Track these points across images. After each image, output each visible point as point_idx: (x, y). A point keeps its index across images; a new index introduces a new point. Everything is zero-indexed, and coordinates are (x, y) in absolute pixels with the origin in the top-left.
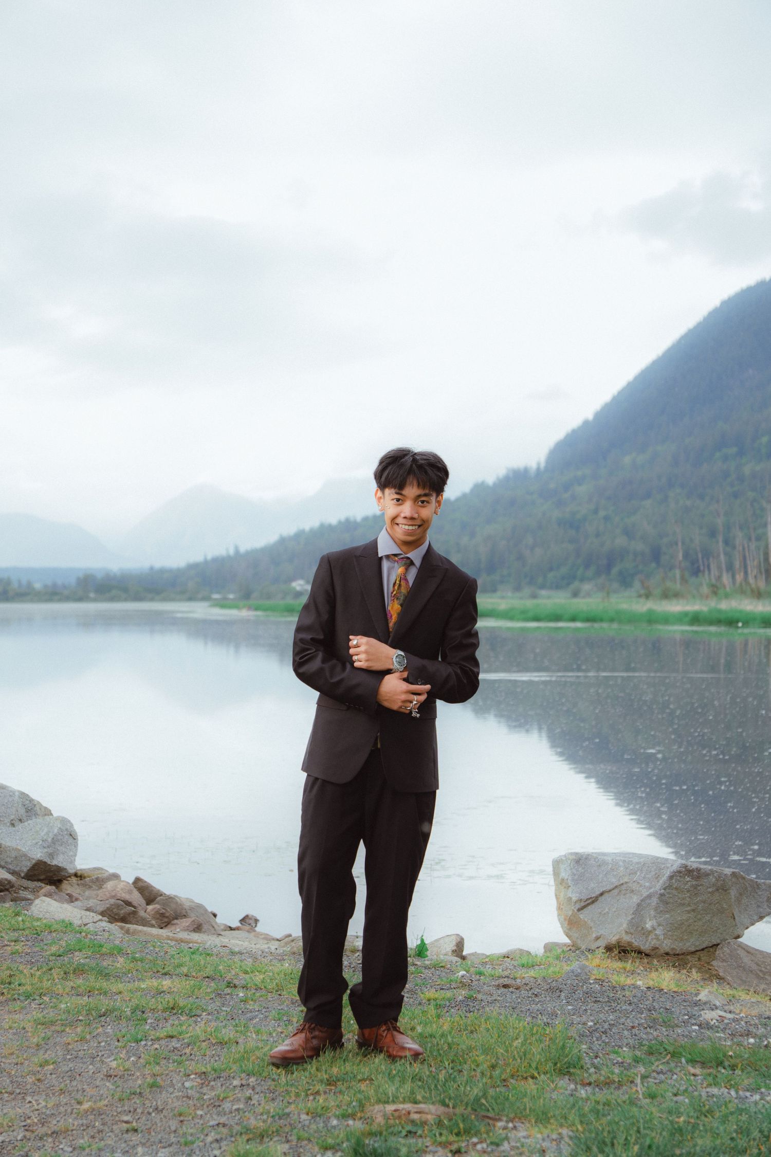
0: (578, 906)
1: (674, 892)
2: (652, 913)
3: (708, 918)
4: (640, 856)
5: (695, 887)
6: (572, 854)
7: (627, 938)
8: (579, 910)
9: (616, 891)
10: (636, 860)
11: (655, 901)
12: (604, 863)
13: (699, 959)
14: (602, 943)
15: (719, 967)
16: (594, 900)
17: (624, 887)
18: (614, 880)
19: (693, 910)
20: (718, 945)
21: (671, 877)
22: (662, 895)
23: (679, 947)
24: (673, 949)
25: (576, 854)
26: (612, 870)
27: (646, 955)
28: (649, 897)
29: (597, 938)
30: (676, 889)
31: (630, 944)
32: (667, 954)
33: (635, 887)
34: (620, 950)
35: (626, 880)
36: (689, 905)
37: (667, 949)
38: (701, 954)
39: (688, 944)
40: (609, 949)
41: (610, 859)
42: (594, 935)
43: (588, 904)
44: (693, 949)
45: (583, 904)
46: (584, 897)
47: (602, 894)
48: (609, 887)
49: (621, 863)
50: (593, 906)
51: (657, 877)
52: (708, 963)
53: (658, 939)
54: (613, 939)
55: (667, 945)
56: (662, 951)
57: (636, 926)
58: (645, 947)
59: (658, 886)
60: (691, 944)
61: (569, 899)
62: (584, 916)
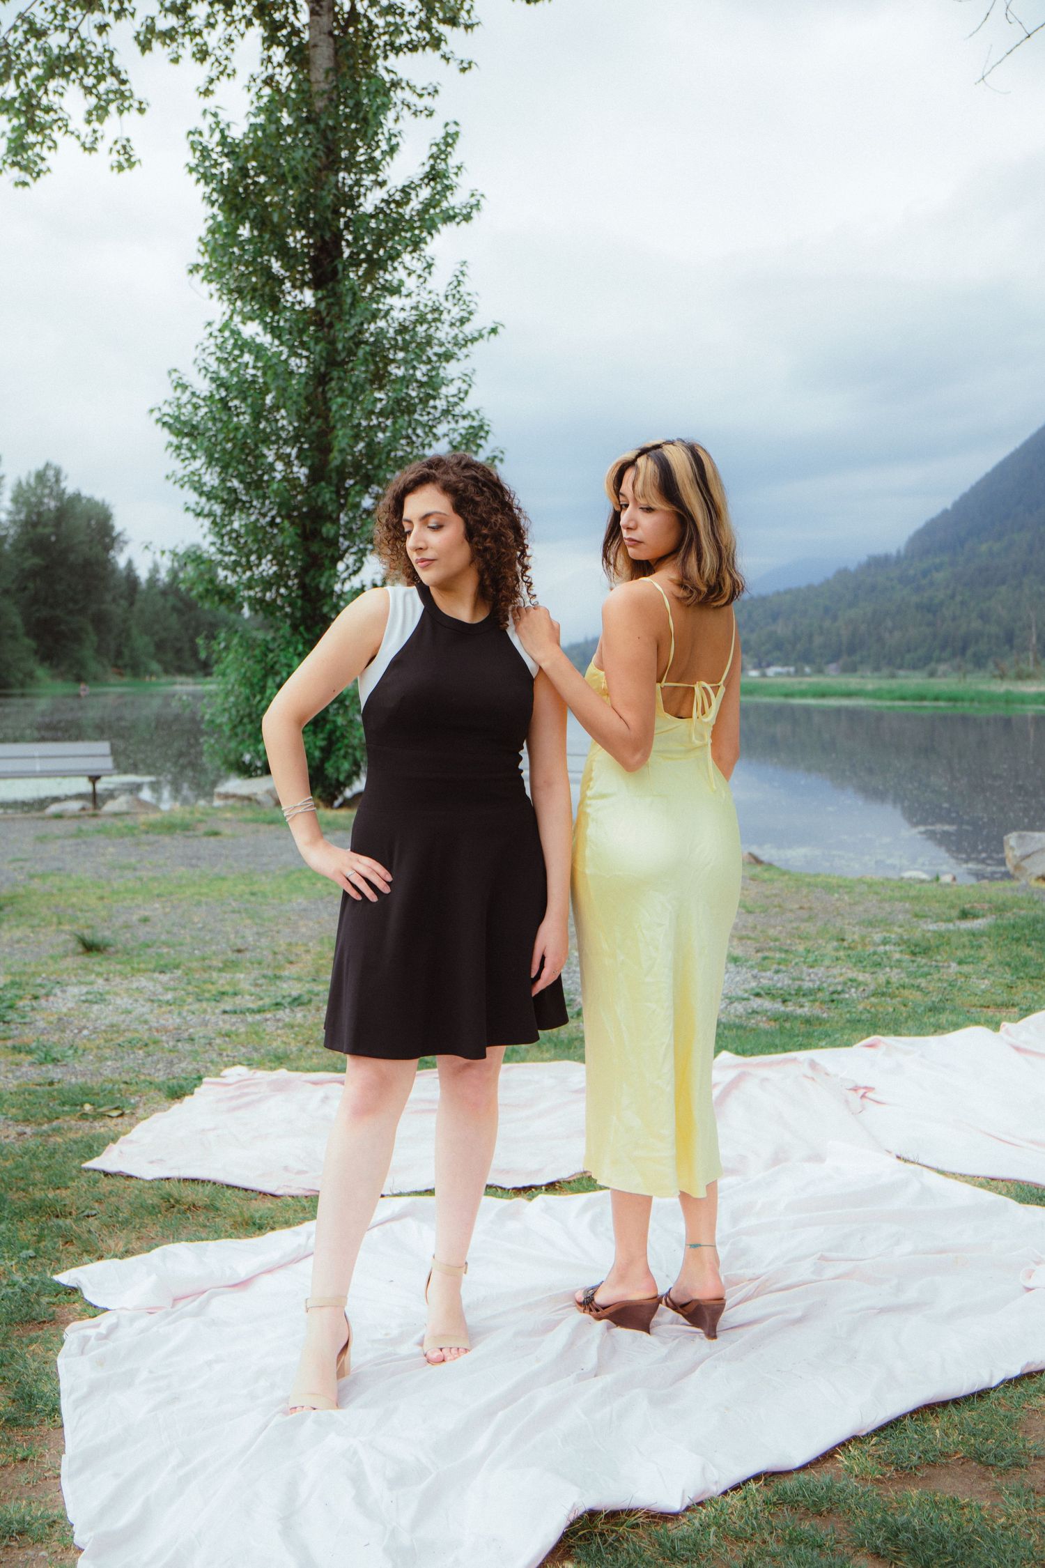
0: (1020, 859)
8: (1021, 861)
14: (1035, 876)
16: (1029, 856)
18: (1040, 846)
29: (1031, 874)
42: (1029, 873)
43: (1026, 858)
45: (1023, 858)
46: (1024, 854)
47: (1033, 853)
48: (1037, 849)
50: (1028, 858)
54: (1040, 874)
61: (1015, 856)
62: (1024, 864)
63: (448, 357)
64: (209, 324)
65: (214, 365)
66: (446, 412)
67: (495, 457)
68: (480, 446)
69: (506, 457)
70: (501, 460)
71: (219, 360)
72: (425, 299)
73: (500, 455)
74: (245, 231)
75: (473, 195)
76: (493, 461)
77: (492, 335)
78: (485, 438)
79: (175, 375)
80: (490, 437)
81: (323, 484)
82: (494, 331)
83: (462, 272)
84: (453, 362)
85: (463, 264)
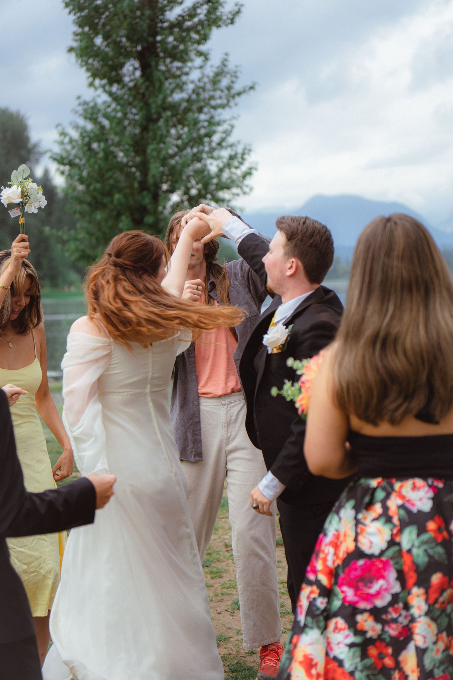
63: (223, 106)
64: (79, 98)
65: (81, 122)
66: (219, 144)
70: (256, 169)
71: (86, 118)
72: (210, 71)
74: (99, 41)
75: (236, 5)
77: (252, 90)
79: (60, 128)
80: (252, 154)
81: (145, 193)
82: (252, 88)
83: (226, 60)
84: (227, 109)
85: (226, 54)
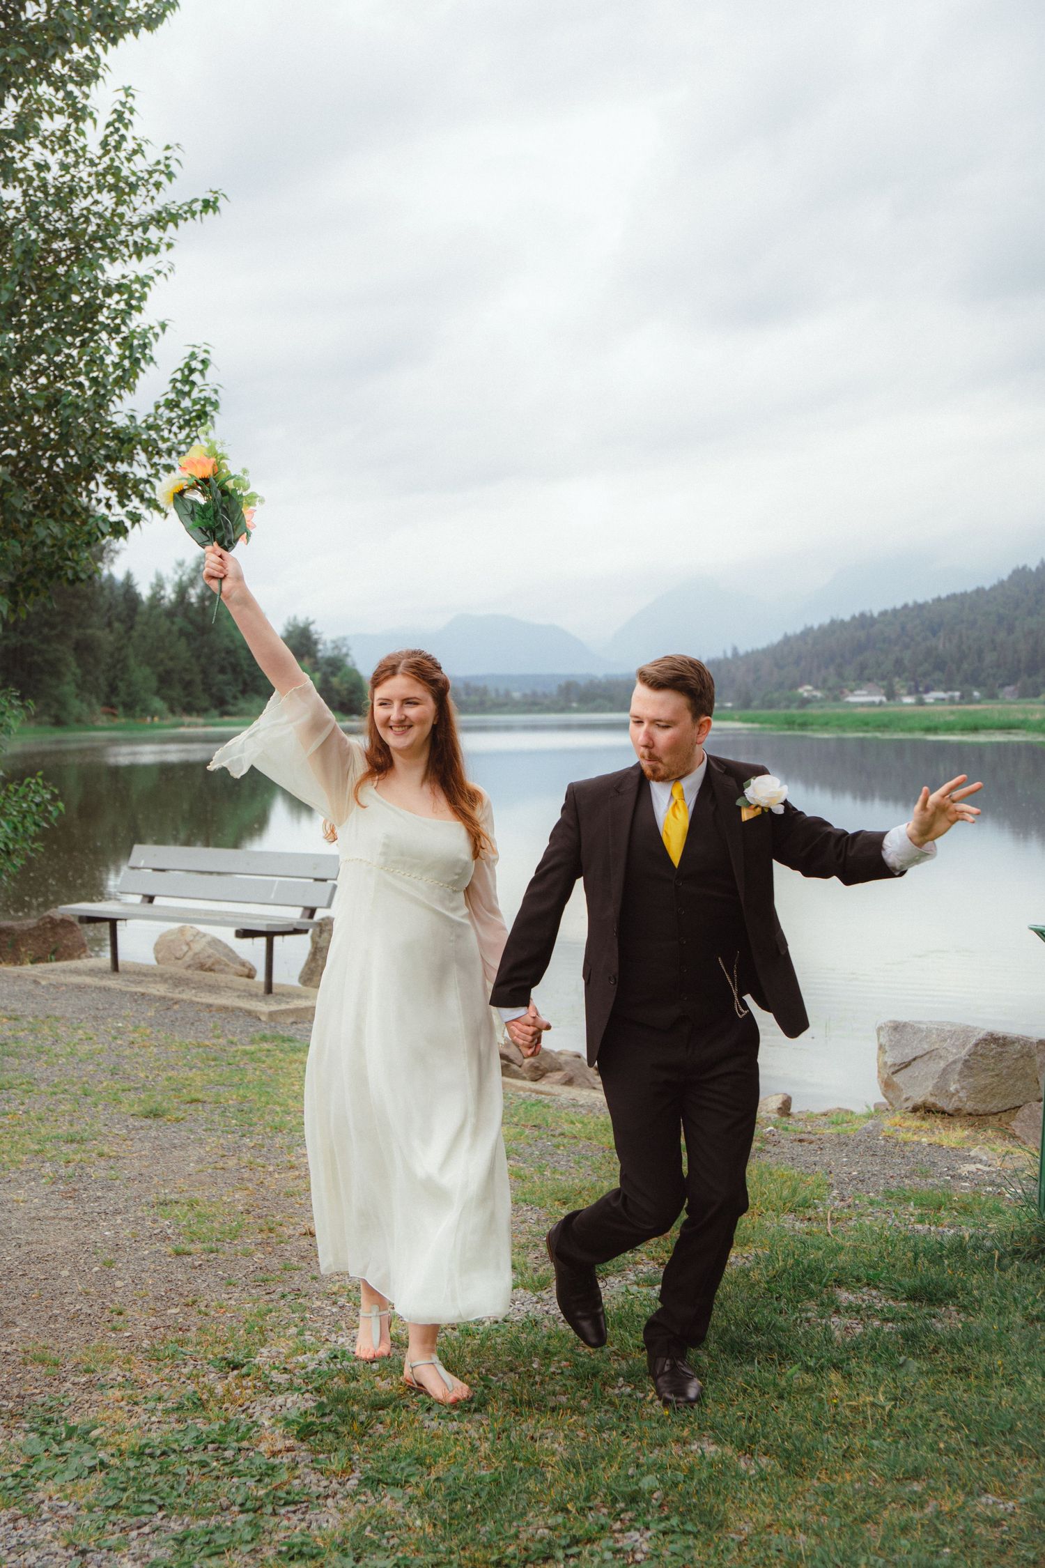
0: (893, 1070)
1: (979, 1058)
2: (956, 1077)
3: (1011, 1082)
4: (952, 1024)
5: (1001, 1054)
6: (890, 1022)
7: (932, 1100)
8: (893, 1073)
9: (928, 1056)
10: (948, 1028)
11: (959, 1066)
12: (920, 1030)
13: (1000, 1120)
14: (910, 1104)
15: (1016, 1127)
16: (907, 1065)
17: (935, 1053)
18: (926, 1046)
19: (997, 1075)
20: (1019, 1107)
21: (976, 1045)
22: (966, 1061)
23: (981, 1108)
24: (976, 1110)
25: (895, 1022)
26: (926, 1037)
27: (949, 1115)
28: (954, 1062)
29: (907, 1099)
30: (981, 1055)
31: (934, 1105)
32: (970, 1114)
33: (943, 1053)
34: (926, 1110)
35: (937, 1046)
36: (993, 1070)
37: (970, 1110)
38: (1003, 1115)
39: (991, 1106)
40: (915, 1110)
41: (925, 1026)
42: (904, 1097)
43: (902, 1069)
44: (995, 1110)
45: (897, 1068)
46: (898, 1061)
47: (914, 1059)
48: (921, 1053)
49: (934, 1031)
50: (905, 1070)
51: (964, 1046)
52: (1007, 1123)
53: (961, 1101)
54: (919, 1100)
55: (969, 1106)
56: (965, 1112)
57: (940, 1089)
58: (949, 1107)
59: (964, 1053)
60: (995, 1105)
61: (885, 1063)
62: (896, 1079)
67: (207, 400)
68: (193, 384)
69: (223, 398)
70: (215, 405)
73: (214, 397)
76: (204, 406)
77: (211, 210)
78: (202, 372)
80: (208, 372)
82: (207, 205)
85: (127, 91)
